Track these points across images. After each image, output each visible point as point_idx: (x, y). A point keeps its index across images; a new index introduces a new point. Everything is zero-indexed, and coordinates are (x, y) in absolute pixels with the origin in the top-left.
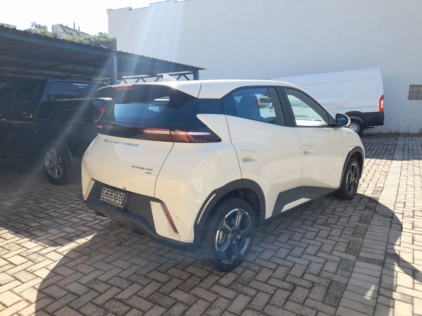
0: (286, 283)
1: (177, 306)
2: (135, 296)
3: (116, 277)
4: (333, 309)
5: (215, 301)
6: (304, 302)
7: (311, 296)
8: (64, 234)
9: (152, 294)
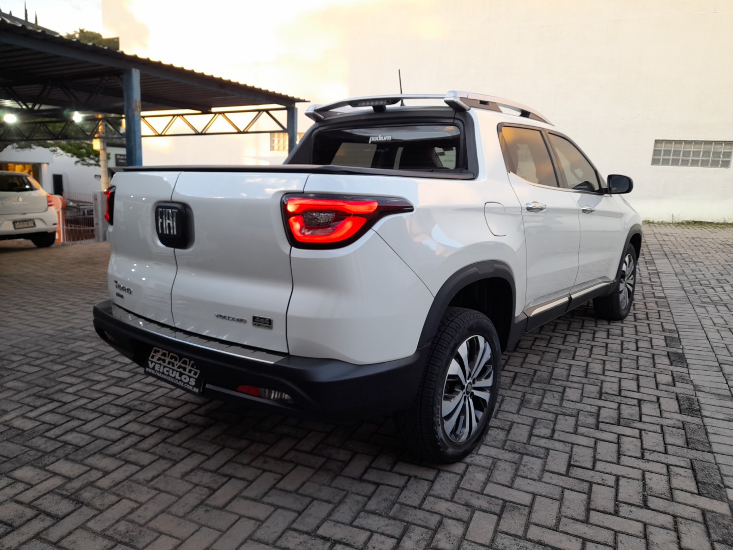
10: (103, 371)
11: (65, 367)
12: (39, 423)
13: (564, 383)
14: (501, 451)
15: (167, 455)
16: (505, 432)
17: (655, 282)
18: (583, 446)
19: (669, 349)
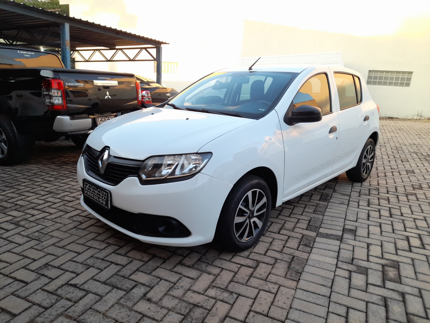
0: (250, 260)
1: (137, 289)
2: (91, 280)
3: (70, 262)
4: (295, 283)
5: (178, 281)
6: (267, 278)
7: (274, 271)
8: (10, 218)
9: (111, 278)
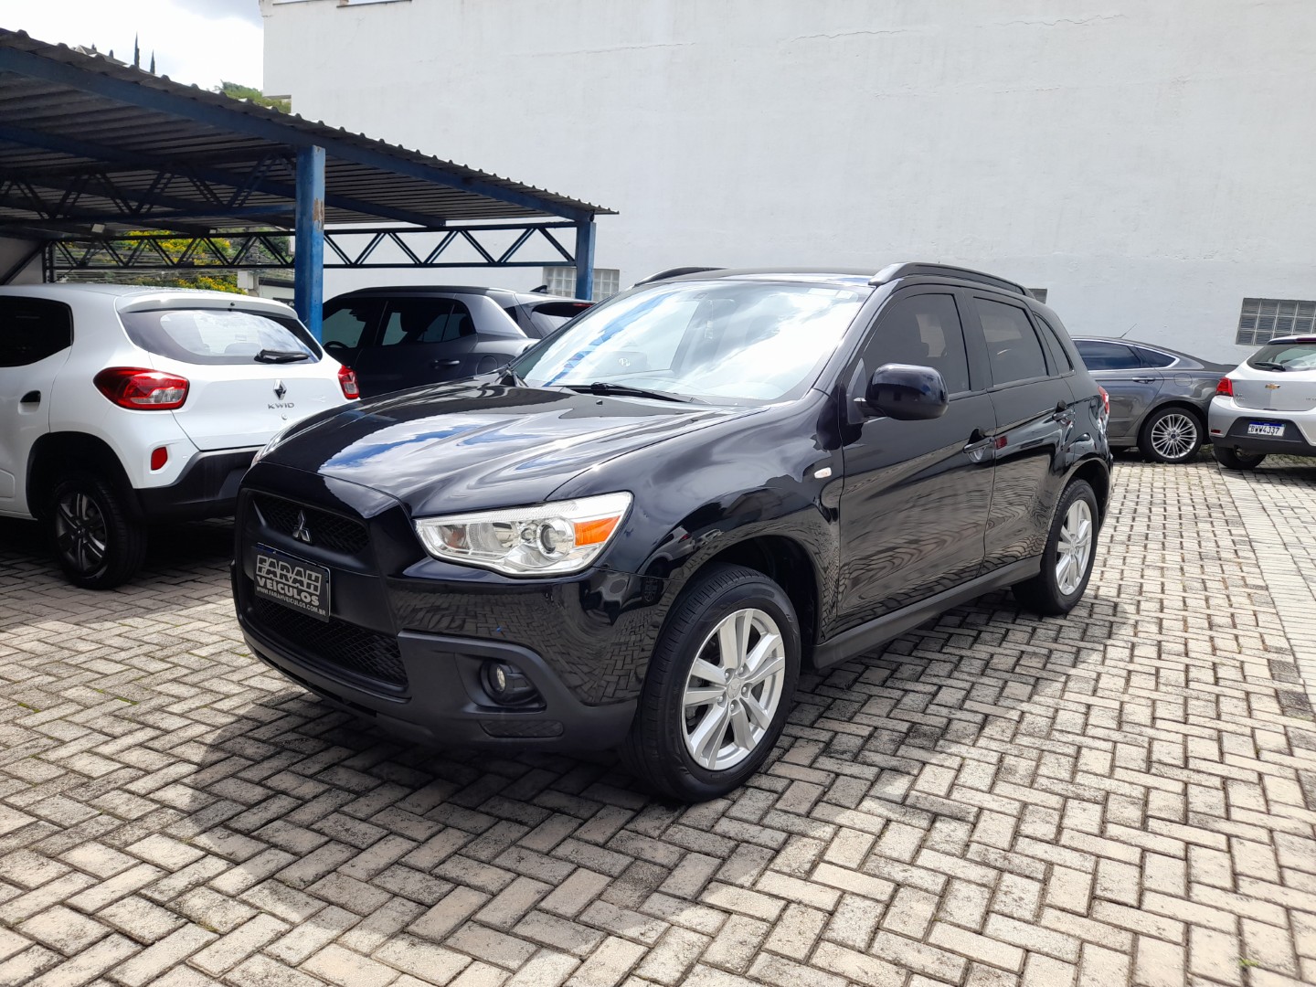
10: (236, 677)
11: (169, 665)
12: (119, 765)
13: (1079, 739)
14: (962, 862)
15: (344, 836)
16: (969, 827)
17: (1245, 558)
18: (1119, 861)
19: (1277, 685)
